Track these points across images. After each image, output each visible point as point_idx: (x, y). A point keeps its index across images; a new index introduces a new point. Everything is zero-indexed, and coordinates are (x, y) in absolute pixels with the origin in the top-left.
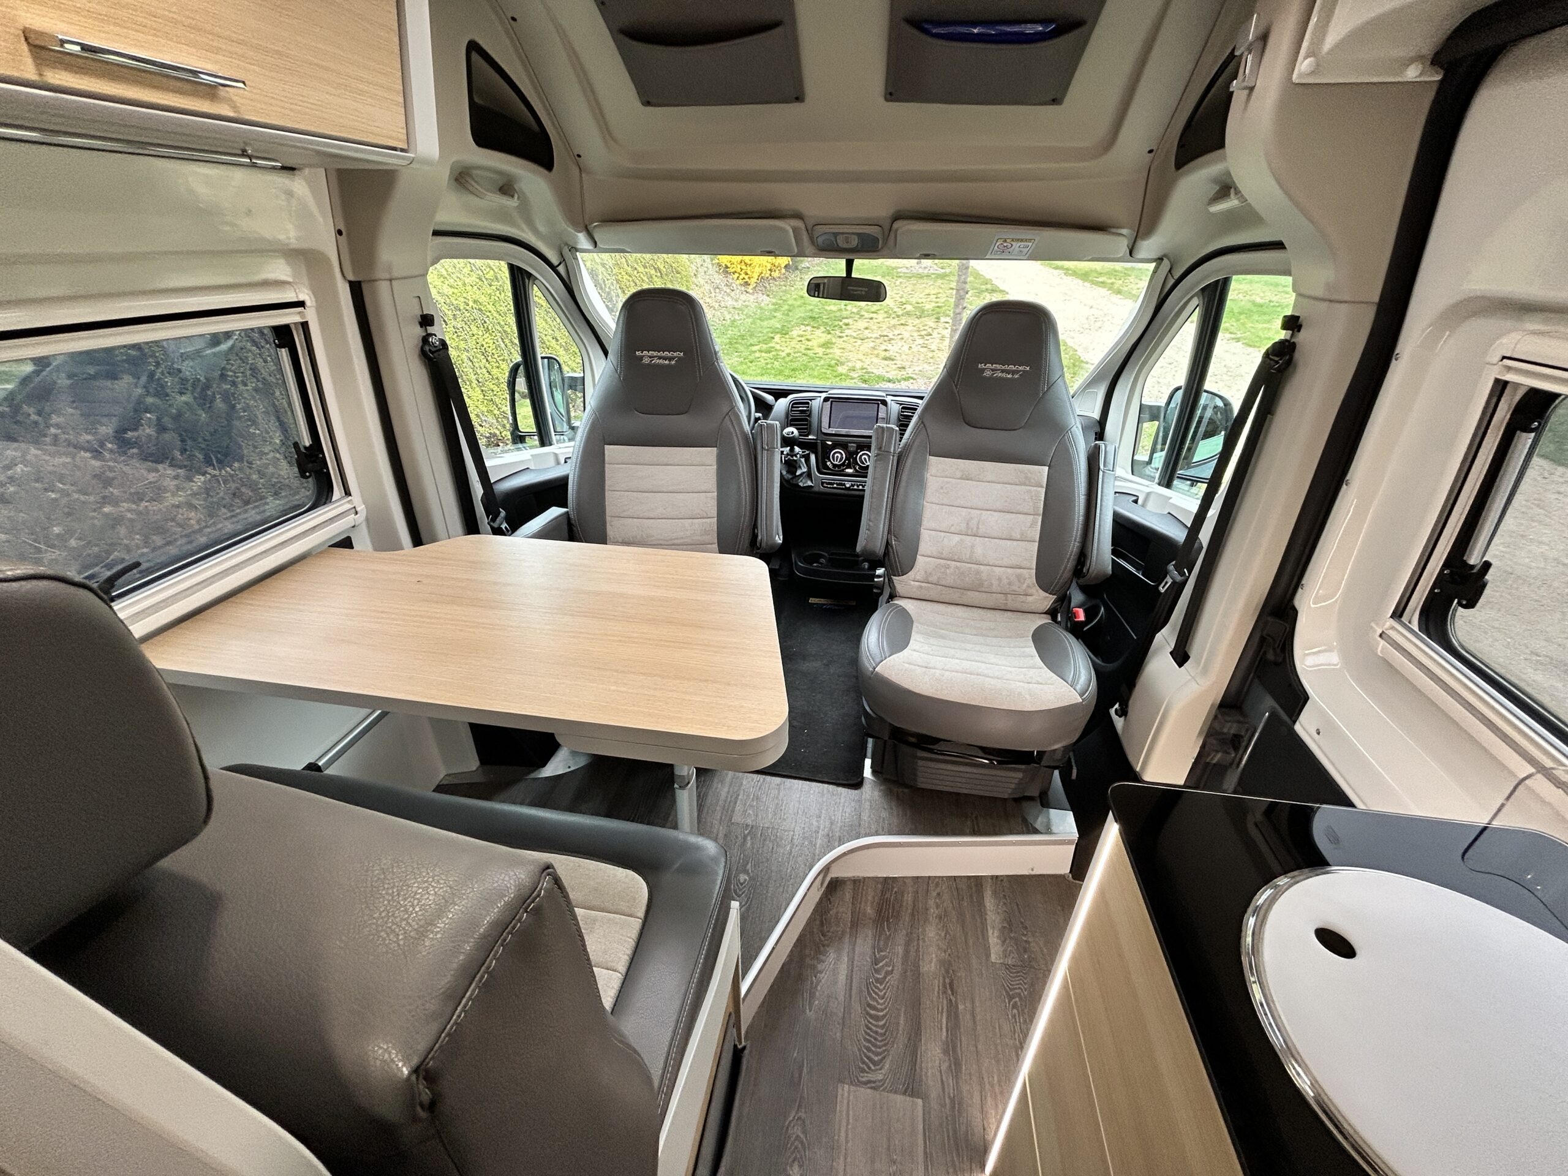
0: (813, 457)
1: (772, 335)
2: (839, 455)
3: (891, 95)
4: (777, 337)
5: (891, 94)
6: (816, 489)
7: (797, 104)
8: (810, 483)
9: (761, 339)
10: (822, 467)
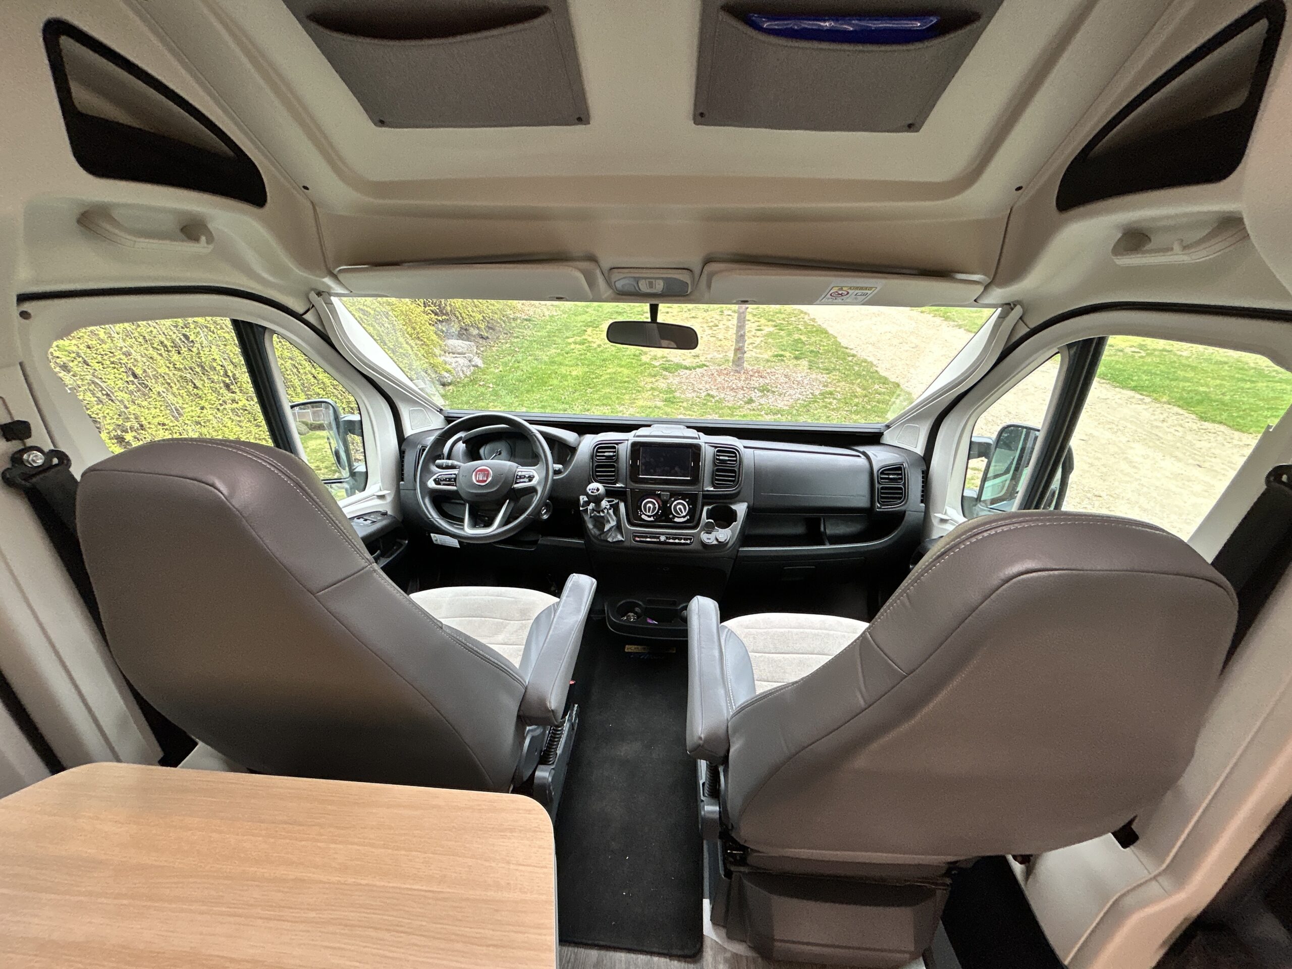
0: (622, 506)
1: (585, 328)
2: (651, 505)
3: (701, 117)
4: (589, 330)
5: (702, 115)
6: (627, 544)
7: (580, 128)
8: (620, 538)
9: (575, 332)
10: (634, 516)
